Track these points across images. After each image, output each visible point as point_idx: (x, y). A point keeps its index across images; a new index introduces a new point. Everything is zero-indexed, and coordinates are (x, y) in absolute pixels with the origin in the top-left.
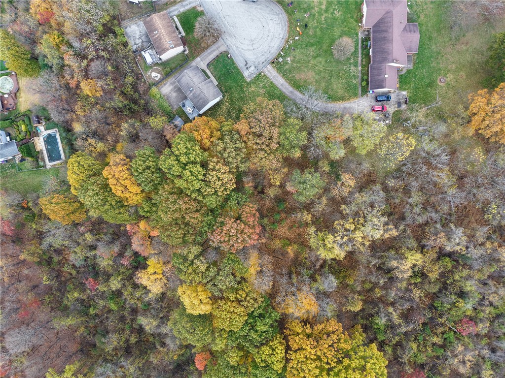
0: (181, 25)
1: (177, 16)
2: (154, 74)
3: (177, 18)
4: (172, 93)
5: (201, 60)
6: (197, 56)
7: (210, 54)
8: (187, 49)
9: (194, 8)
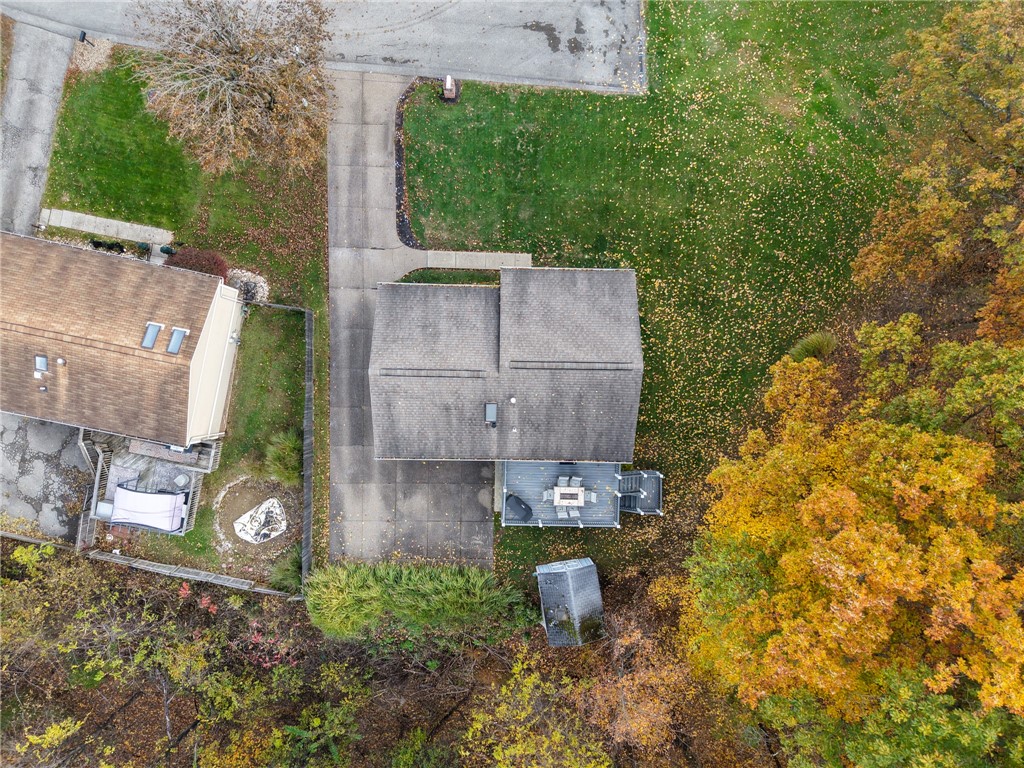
0: (110, 215)
1: (53, 200)
2: (247, 527)
3: (62, 207)
4: (403, 506)
5: (358, 246)
6: (320, 251)
7: (359, 180)
8: (246, 276)
9: (73, 81)
